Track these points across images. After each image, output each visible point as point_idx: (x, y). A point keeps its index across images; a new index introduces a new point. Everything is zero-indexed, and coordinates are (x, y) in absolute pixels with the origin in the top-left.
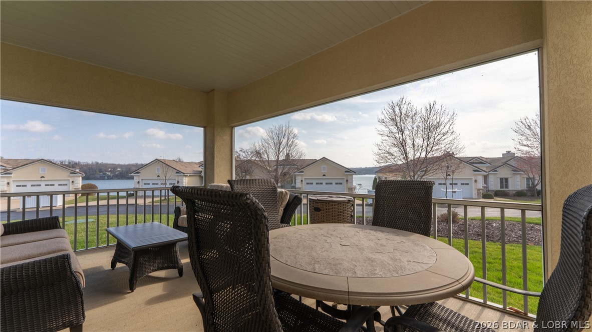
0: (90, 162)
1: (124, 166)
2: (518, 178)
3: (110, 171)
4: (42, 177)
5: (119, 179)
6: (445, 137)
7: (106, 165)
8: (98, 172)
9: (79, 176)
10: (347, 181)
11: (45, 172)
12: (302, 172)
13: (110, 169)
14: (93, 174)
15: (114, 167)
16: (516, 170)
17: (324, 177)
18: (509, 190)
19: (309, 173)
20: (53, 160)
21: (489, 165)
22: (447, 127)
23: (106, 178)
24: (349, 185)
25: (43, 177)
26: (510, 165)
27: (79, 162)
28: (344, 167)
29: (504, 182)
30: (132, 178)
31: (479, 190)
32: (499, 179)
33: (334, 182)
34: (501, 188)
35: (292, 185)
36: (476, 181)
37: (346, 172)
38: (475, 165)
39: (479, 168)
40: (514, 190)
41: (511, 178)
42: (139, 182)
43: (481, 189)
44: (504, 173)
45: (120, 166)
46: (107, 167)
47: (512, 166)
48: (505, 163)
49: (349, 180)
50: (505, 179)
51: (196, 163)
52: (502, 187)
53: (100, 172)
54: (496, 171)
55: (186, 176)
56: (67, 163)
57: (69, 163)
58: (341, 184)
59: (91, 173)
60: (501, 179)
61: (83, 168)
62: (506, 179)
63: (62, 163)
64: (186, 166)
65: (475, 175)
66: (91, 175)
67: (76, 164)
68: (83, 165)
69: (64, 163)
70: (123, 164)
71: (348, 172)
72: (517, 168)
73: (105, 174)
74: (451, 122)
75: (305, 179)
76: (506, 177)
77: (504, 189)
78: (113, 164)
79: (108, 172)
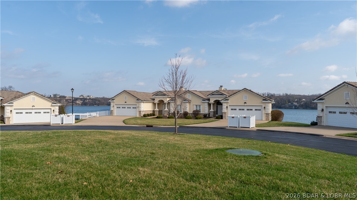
0: (282, 94)
1: (308, 96)
3: (297, 102)
4: (244, 103)
5: (304, 109)
7: (293, 96)
8: (287, 102)
9: (269, 103)
11: (246, 99)
13: (296, 100)
14: (284, 104)
15: (300, 97)
20: (259, 93)
23: (294, 107)
25: (246, 103)
30: (315, 108)
42: (323, 110)
45: (304, 97)
46: (294, 98)
53: (289, 102)
56: (266, 95)
59: (282, 103)
61: (277, 99)
63: (263, 95)
66: (282, 104)
67: (272, 95)
68: (277, 96)
70: (307, 95)
73: (292, 104)
78: (299, 95)
79: (295, 102)
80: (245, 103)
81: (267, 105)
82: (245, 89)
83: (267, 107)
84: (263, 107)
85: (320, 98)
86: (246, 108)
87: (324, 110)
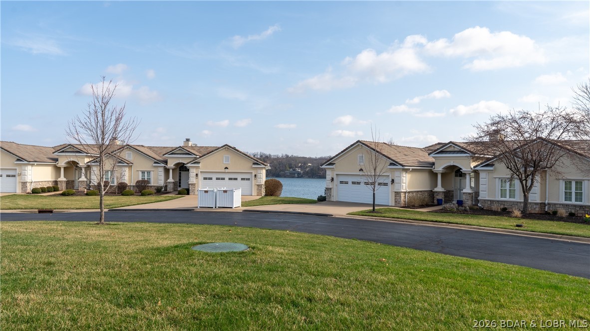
0: (280, 155)
1: (316, 160)
3: (300, 167)
5: (309, 177)
7: (296, 159)
8: (288, 168)
9: (262, 169)
11: (228, 162)
13: (300, 165)
14: (282, 171)
15: (305, 161)
19: (206, 165)
20: (247, 152)
23: (296, 175)
27: (270, 155)
42: (332, 179)
45: (311, 160)
46: (298, 161)
51: (421, 149)
53: (290, 168)
55: (406, 171)
56: (259, 157)
57: (261, 156)
59: (281, 168)
61: (273, 162)
63: (255, 156)
64: (406, 153)
67: (267, 157)
68: (274, 159)
69: (256, 157)
70: (314, 157)
73: (294, 170)
75: (201, 172)
78: (303, 158)
79: (298, 167)
80: (226, 168)
81: (259, 171)
82: (226, 145)
83: (259, 175)
84: (253, 175)
85: (330, 161)
86: (227, 177)
87: (334, 179)
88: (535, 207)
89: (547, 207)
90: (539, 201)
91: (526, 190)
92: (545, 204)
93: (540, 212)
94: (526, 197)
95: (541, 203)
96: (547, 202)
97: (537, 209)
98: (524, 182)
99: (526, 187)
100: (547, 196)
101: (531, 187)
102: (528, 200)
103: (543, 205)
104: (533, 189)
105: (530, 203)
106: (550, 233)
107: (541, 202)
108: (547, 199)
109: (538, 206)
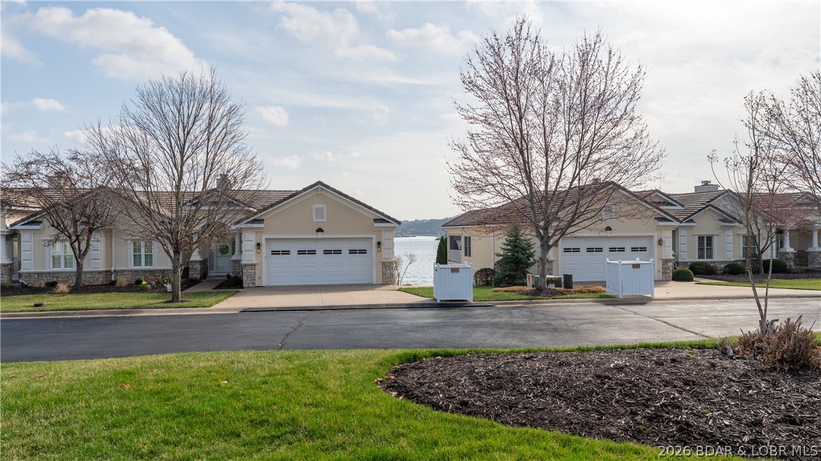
2: (729, 236)
6: (617, 130)
10: (379, 243)
12: (261, 221)
16: (727, 219)
17: (320, 235)
18: (714, 262)
19: (276, 226)
21: (680, 207)
22: (622, 106)
24: (385, 255)
26: (716, 208)
28: (370, 208)
29: (706, 243)
31: (666, 261)
32: (697, 238)
33: (345, 248)
34: (699, 258)
35: (234, 258)
36: (660, 242)
37: (376, 220)
38: (662, 208)
39: (667, 214)
40: (723, 262)
41: (717, 235)
43: (670, 260)
44: (706, 224)
47: (719, 210)
48: (709, 205)
49: (383, 242)
50: (707, 238)
52: (701, 256)
54: (692, 221)
58: (363, 252)
60: (701, 238)
62: (710, 239)
65: (660, 229)
71: (382, 221)
72: (728, 215)
74: (632, 92)
75: (266, 239)
76: (708, 233)
77: (705, 260)
88: (97, 276)
89: (113, 275)
90: (102, 269)
91: (80, 256)
92: (110, 271)
93: (105, 283)
94: (79, 266)
95: (106, 272)
96: (113, 269)
97: (101, 279)
98: (76, 244)
99: (80, 251)
100: (113, 262)
101: (86, 251)
102: (82, 269)
103: (108, 273)
104: (91, 253)
105: (87, 272)
106: (63, 310)
107: (105, 269)
108: (114, 265)
109: (101, 276)
